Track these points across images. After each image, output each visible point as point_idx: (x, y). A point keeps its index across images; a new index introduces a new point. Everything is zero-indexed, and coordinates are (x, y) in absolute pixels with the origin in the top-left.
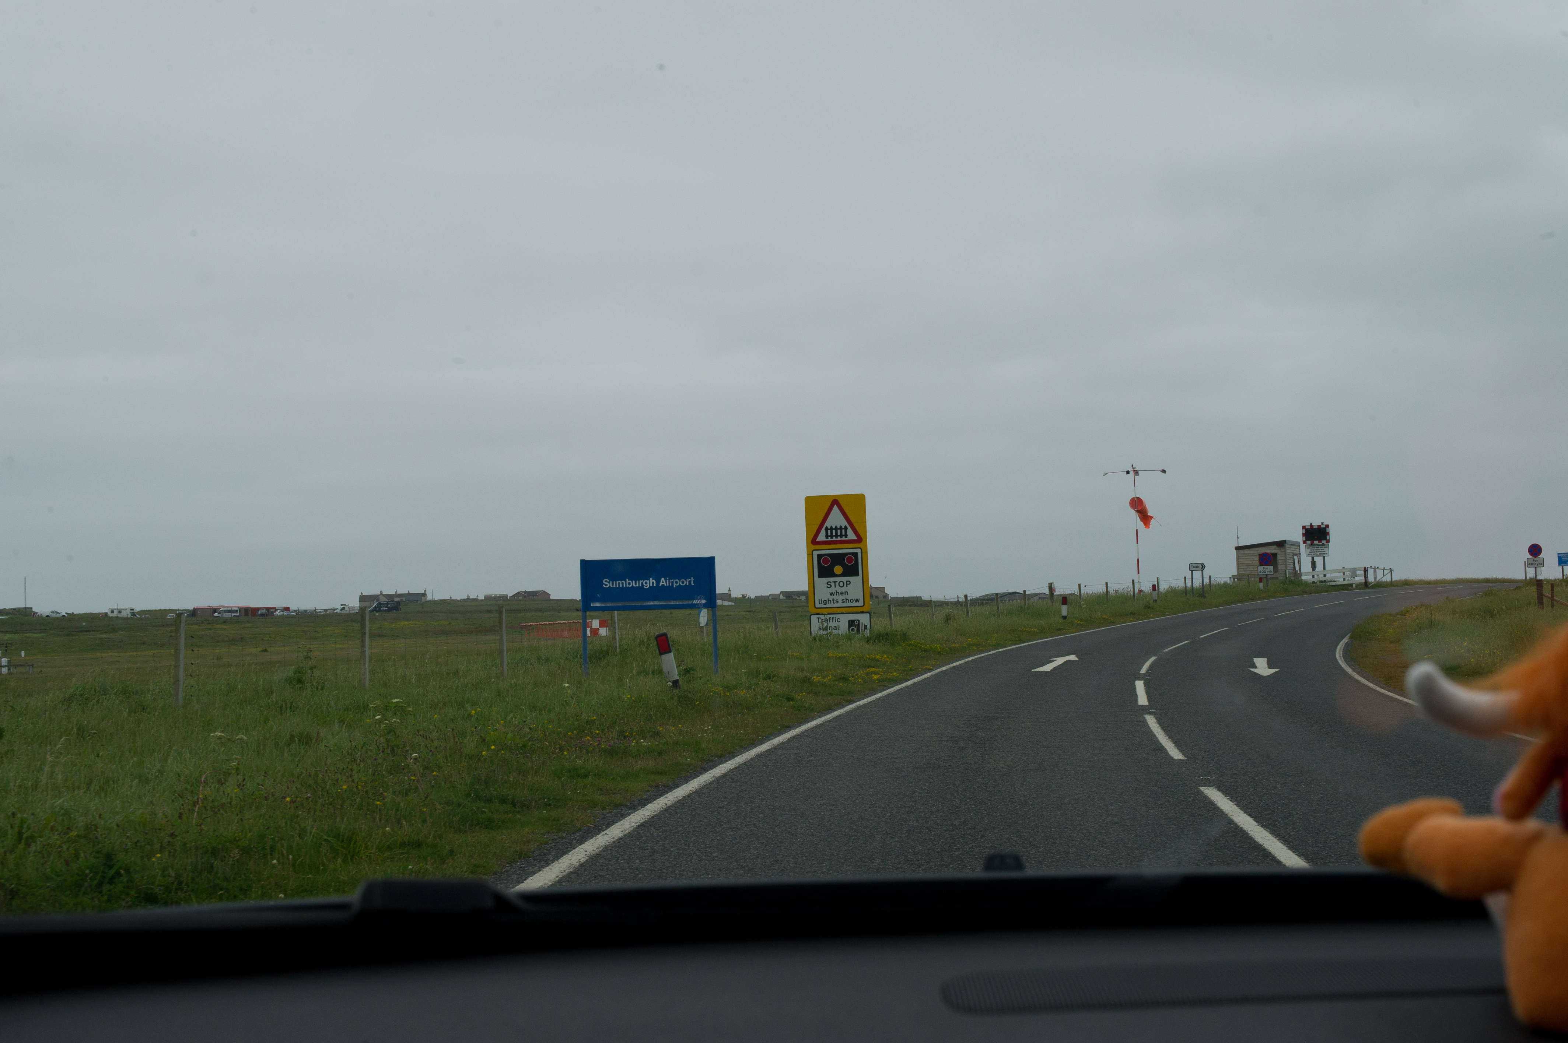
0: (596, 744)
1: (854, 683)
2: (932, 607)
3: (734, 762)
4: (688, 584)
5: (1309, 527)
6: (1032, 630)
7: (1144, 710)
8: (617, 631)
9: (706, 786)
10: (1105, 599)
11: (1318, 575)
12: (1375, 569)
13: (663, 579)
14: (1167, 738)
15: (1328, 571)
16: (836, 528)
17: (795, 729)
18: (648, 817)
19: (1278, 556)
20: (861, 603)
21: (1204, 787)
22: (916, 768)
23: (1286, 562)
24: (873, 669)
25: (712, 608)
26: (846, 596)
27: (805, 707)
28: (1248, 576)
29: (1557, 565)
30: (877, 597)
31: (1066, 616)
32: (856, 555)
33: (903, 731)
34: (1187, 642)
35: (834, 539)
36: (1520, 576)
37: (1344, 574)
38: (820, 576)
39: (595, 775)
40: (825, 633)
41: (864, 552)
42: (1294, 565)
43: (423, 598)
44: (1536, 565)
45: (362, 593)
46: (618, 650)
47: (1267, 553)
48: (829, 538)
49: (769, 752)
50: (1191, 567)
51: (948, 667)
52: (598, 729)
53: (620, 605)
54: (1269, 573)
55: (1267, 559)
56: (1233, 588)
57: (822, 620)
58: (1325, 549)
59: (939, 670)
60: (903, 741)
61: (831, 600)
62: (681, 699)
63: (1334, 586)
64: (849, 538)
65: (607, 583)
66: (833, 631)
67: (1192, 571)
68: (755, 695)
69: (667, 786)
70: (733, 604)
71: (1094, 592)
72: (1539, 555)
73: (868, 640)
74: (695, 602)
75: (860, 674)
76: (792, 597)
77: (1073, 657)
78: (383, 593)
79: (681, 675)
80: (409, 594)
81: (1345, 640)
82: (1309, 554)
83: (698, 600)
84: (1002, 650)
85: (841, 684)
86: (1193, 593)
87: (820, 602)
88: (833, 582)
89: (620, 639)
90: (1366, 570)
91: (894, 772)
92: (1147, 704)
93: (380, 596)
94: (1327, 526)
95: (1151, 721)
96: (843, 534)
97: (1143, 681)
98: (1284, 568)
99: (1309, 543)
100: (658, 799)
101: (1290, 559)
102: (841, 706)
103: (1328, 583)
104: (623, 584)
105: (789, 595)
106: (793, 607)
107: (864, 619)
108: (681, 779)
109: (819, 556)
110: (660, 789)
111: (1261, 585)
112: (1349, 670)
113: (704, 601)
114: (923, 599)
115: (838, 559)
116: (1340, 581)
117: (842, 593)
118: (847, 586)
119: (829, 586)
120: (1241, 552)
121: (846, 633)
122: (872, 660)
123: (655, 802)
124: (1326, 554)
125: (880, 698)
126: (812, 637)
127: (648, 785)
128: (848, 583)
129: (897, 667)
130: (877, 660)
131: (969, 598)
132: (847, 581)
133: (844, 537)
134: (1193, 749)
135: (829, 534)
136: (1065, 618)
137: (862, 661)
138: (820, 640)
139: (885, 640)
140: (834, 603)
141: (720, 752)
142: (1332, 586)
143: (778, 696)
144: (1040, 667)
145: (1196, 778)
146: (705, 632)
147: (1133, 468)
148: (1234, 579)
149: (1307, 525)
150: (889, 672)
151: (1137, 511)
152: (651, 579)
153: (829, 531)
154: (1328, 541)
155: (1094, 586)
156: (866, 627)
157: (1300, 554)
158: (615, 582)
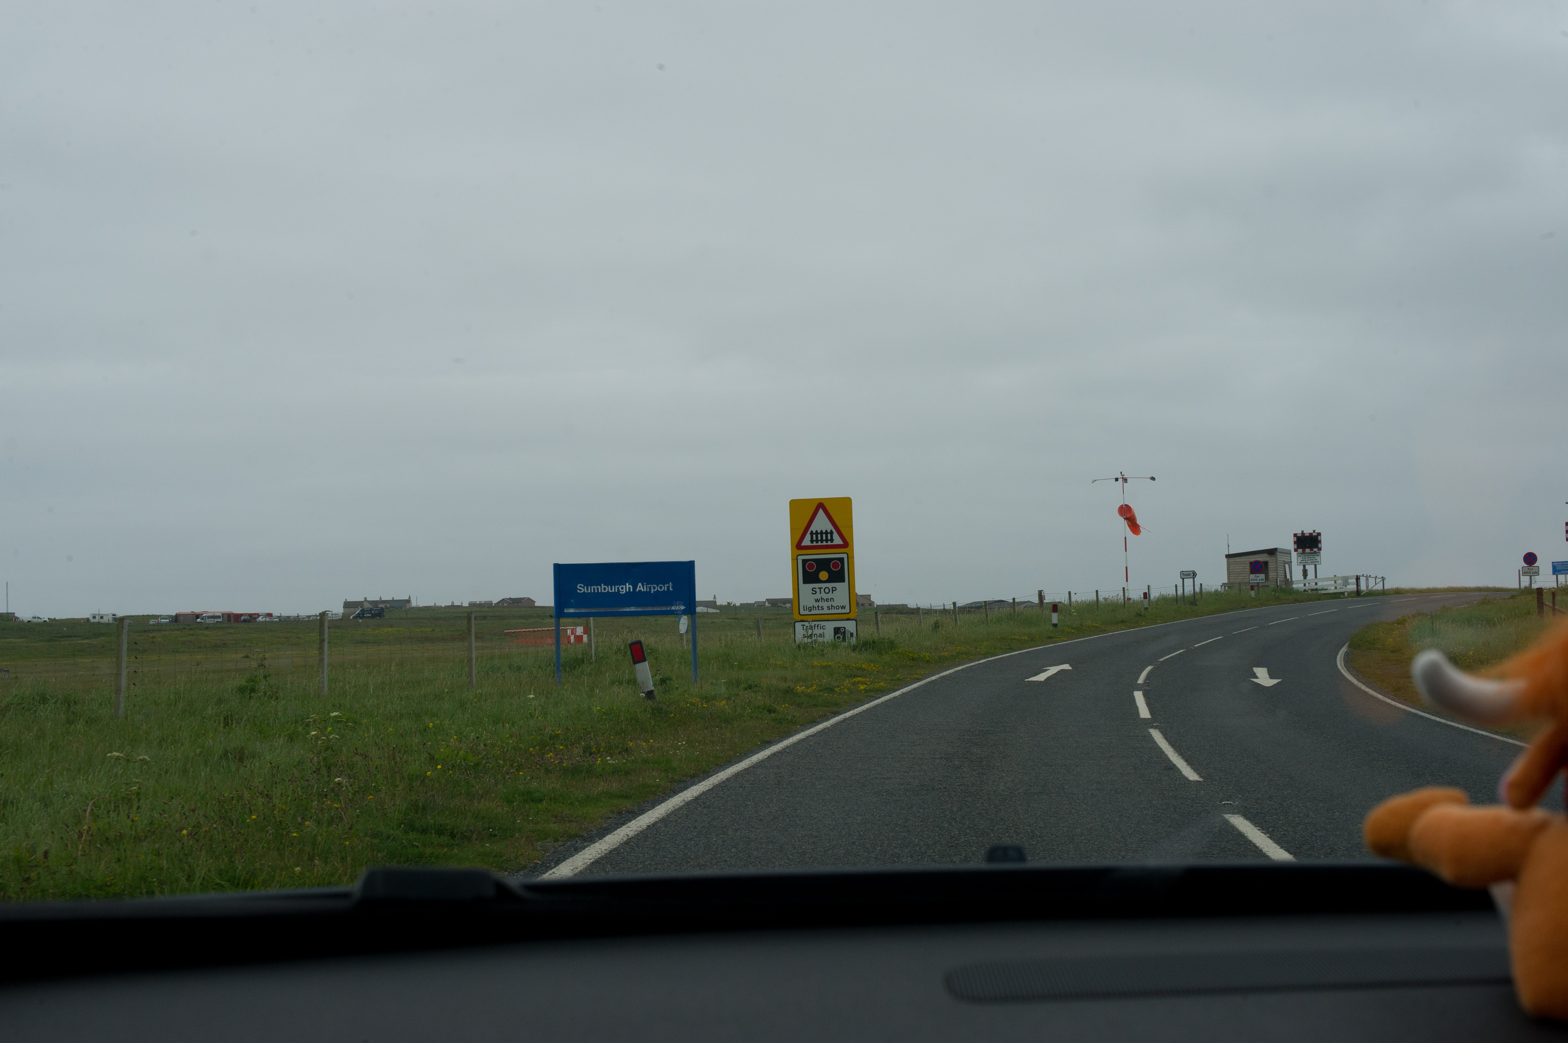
0: (557, 762)
1: (840, 694)
2: (920, 614)
3: (708, 783)
4: (666, 590)
5: (1300, 535)
6: (1023, 638)
7: (1147, 723)
8: (592, 638)
9: (675, 812)
10: (1095, 608)
11: (1309, 583)
12: (1367, 578)
13: (640, 584)
14: (1177, 754)
15: (1319, 579)
16: (822, 533)
17: (776, 744)
18: (605, 852)
19: (1269, 564)
20: (847, 610)
21: (1228, 815)
22: (908, 791)
23: (1277, 570)
24: (859, 679)
25: (691, 615)
26: (832, 602)
27: (787, 719)
28: (1240, 583)
29: (1552, 573)
30: (862, 605)
31: (1057, 624)
32: (842, 560)
33: (892, 747)
34: (1182, 651)
35: (820, 543)
36: (1514, 585)
37: (1335, 582)
38: (805, 582)
39: (550, 800)
40: (810, 640)
41: (850, 557)
42: (1285, 573)
43: (407, 605)
44: (1532, 573)
45: (346, 600)
46: (594, 659)
47: (1258, 561)
48: (815, 542)
49: (746, 771)
50: (1182, 575)
51: (937, 676)
52: (562, 744)
53: (595, 611)
54: (1260, 581)
55: (1258, 567)
56: (1225, 596)
57: (807, 627)
58: (1317, 558)
59: (928, 680)
60: (892, 758)
61: (816, 606)
62: (655, 711)
63: (1326, 594)
64: (835, 543)
65: (581, 589)
66: (818, 638)
67: (1183, 579)
68: (735, 707)
69: (632, 812)
70: (718, 611)
71: (1083, 599)
72: (1535, 563)
73: (854, 649)
74: (673, 608)
75: (846, 684)
76: (778, 604)
77: (1066, 667)
78: (368, 599)
79: (656, 685)
80: (393, 601)
81: (1344, 649)
82: (1300, 563)
83: (677, 606)
84: (993, 658)
85: (825, 695)
86: (1184, 601)
87: (805, 609)
88: (818, 588)
89: (596, 647)
90: (1358, 578)
91: (883, 795)
92: (1150, 717)
93: (364, 603)
94: (1319, 534)
95: (1157, 735)
96: (829, 538)
97: (1141, 692)
98: (1276, 576)
99: (1300, 551)
100: (619, 828)
101: (1280, 567)
102: (826, 718)
103: (1320, 591)
104: (598, 589)
105: (775, 603)
106: (778, 615)
107: (850, 626)
108: (648, 803)
109: (804, 561)
110: (624, 816)
111: (1253, 593)
112: (1354, 681)
113: (682, 608)
114: (909, 607)
115: (823, 564)
116: (1332, 590)
117: (827, 600)
118: (833, 593)
119: (814, 592)
120: (1232, 560)
121: (832, 642)
122: (858, 669)
123: (615, 832)
124: (1318, 562)
125: (867, 710)
126: (796, 645)
127: (609, 811)
128: (834, 589)
129: (884, 676)
130: (864, 670)
131: (957, 606)
132: (832, 588)
133: (829, 542)
134: (1207, 768)
135: (814, 539)
136: (1055, 625)
137: (848, 670)
138: (804, 648)
139: (872, 649)
140: (819, 610)
141: (692, 772)
142: (1324, 594)
143: (758, 707)
144: (1033, 676)
145: (1218, 803)
146: (685, 640)
147: (1122, 475)
148: (1225, 587)
149: (1299, 532)
150: (876, 682)
151: (1125, 519)
152: (627, 584)
153: (814, 536)
154: (1320, 549)
155: (1084, 594)
156: (852, 635)
157: (1291, 562)
158: (589, 587)
